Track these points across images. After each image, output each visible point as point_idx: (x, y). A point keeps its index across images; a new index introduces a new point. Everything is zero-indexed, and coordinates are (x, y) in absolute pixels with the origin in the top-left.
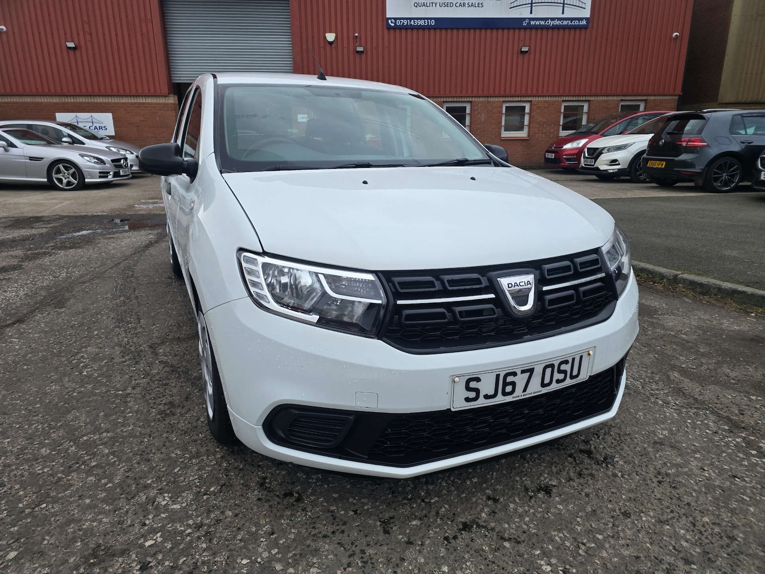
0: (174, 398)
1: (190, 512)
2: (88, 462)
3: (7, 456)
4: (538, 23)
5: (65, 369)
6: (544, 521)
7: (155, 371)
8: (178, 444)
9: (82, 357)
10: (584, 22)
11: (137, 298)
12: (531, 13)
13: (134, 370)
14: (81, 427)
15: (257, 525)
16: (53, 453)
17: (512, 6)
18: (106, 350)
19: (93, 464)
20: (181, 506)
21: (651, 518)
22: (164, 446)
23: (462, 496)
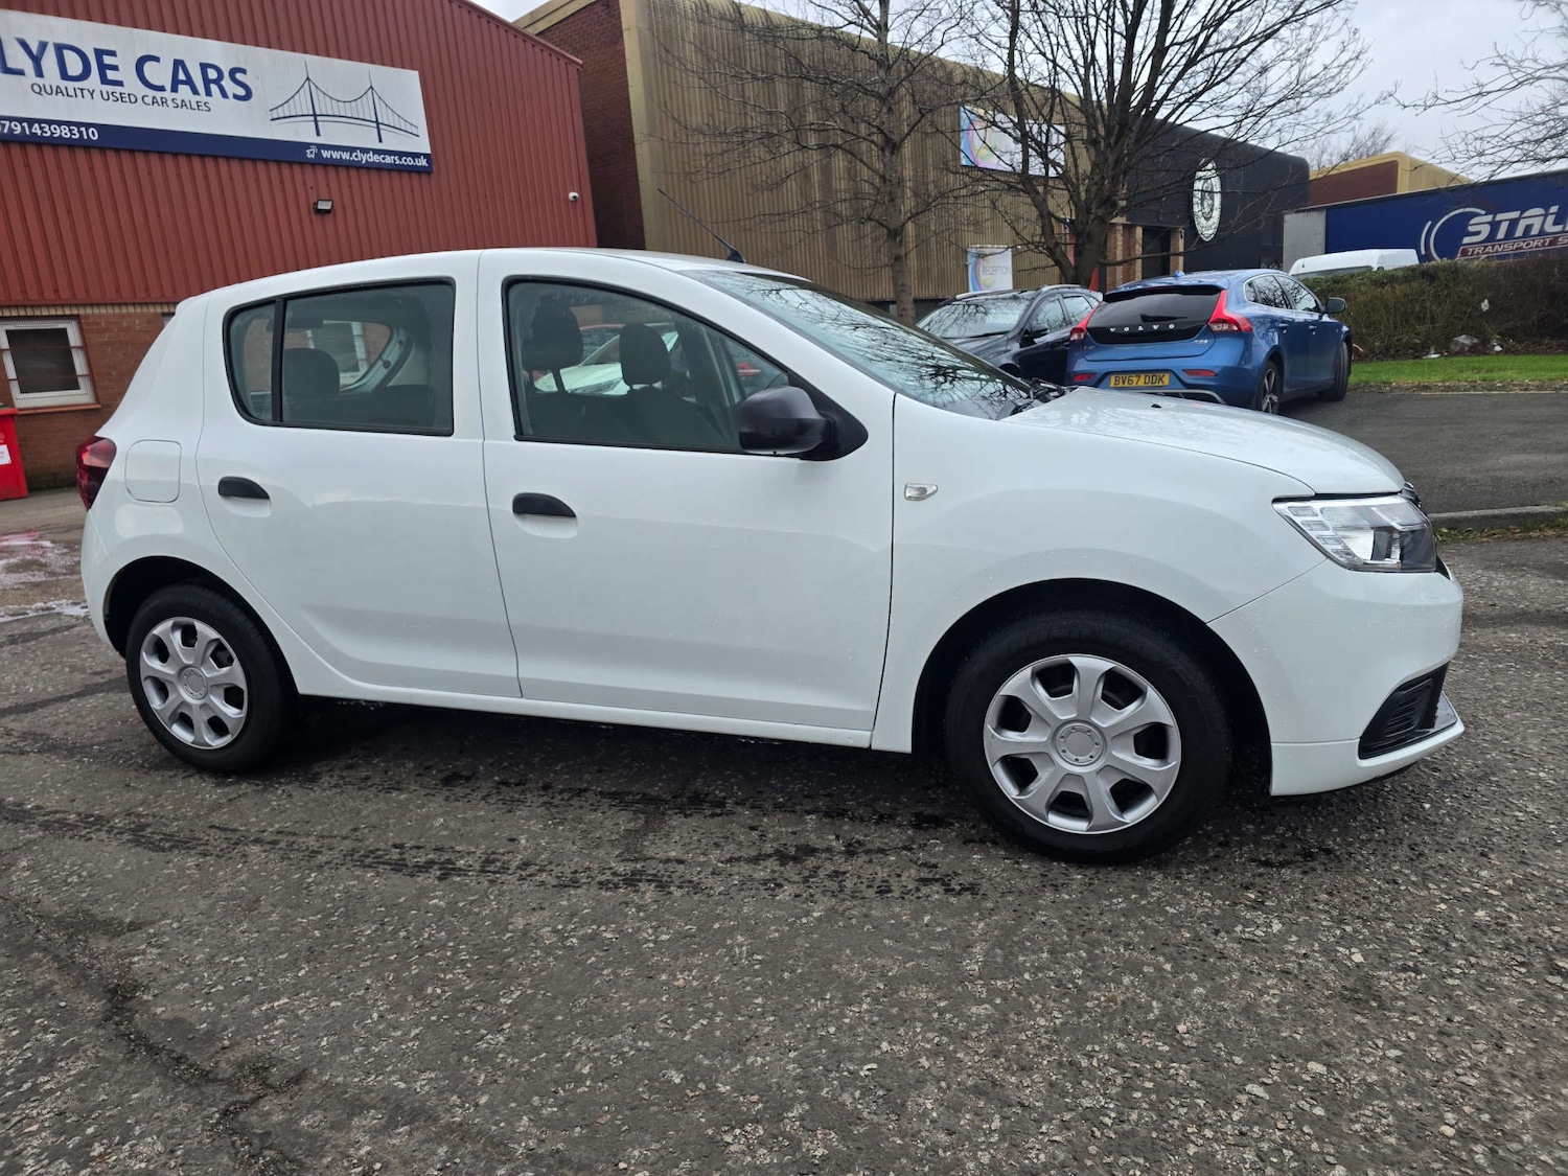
4: (336, 155)
10: (423, 162)
12: (318, 134)
17: (274, 117)
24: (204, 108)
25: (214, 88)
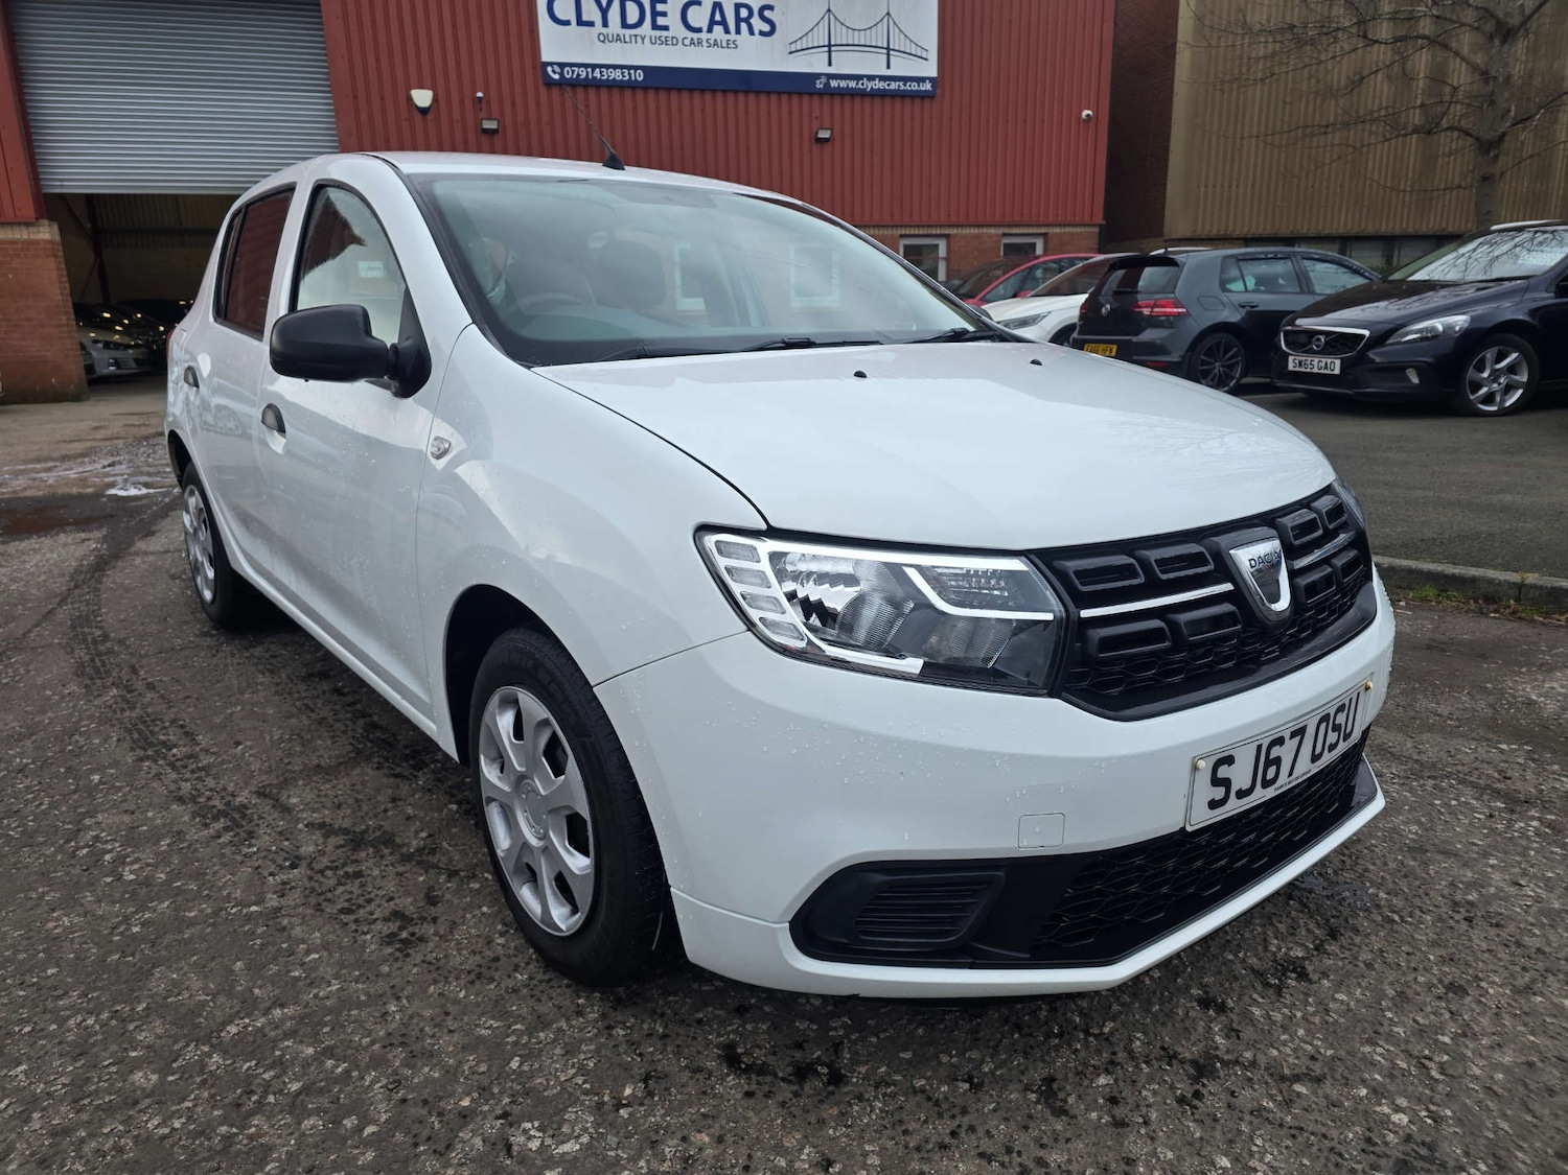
0: (397, 901)
1: (612, 1153)
2: (276, 1085)
3: (44, 1109)
4: (843, 84)
5: (67, 874)
6: (1331, 1029)
7: (311, 849)
8: (477, 1005)
9: (97, 838)
10: (928, 86)
11: (151, 687)
12: (830, 64)
13: (255, 853)
14: (203, 1004)
15: (779, 1149)
16: (171, 1078)
17: (793, 49)
18: (150, 814)
19: (295, 1087)
20: (581, 1144)
21: (1501, 986)
22: (447, 1014)
23: (1154, 1009)
24: (733, 46)
25: (744, 26)
